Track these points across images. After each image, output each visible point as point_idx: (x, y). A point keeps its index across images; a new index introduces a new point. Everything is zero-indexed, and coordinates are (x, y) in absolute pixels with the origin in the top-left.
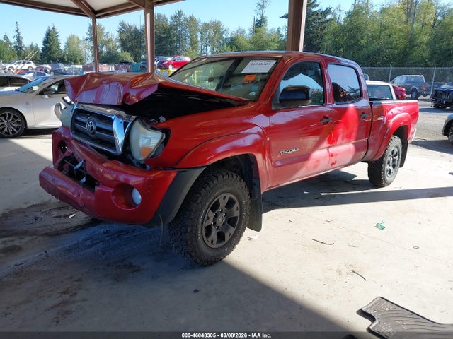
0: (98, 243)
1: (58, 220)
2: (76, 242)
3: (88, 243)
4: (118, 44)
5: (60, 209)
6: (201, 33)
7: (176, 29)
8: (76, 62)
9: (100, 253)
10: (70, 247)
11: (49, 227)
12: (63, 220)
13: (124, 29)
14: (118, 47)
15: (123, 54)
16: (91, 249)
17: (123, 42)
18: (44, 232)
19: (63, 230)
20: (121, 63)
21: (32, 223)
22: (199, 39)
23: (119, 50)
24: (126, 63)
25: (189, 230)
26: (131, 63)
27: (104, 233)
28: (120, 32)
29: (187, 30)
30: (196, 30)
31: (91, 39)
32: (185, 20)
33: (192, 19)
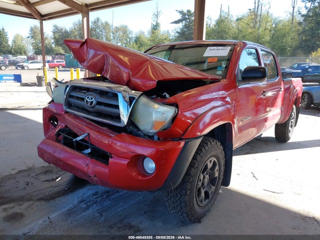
0: (92, 205)
1: (47, 185)
2: (71, 205)
3: (83, 205)
4: (52, 41)
5: (46, 173)
6: (113, 34)
7: (95, 31)
8: (21, 54)
9: (98, 215)
10: (68, 210)
11: (42, 192)
12: (52, 184)
13: (57, 30)
14: (53, 43)
15: (57, 48)
16: (88, 212)
17: (56, 40)
18: (38, 198)
19: (55, 194)
20: (57, 54)
21: (25, 189)
22: (112, 38)
23: (53, 46)
24: (61, 54)
25: (188, 192)
26: (64, 55)
27: (94, 195)
28: (54, 33)
29: (103, 31)
30: (110, 32)
31: (32, 37)
32: (102, 24)
33: (107, 24)
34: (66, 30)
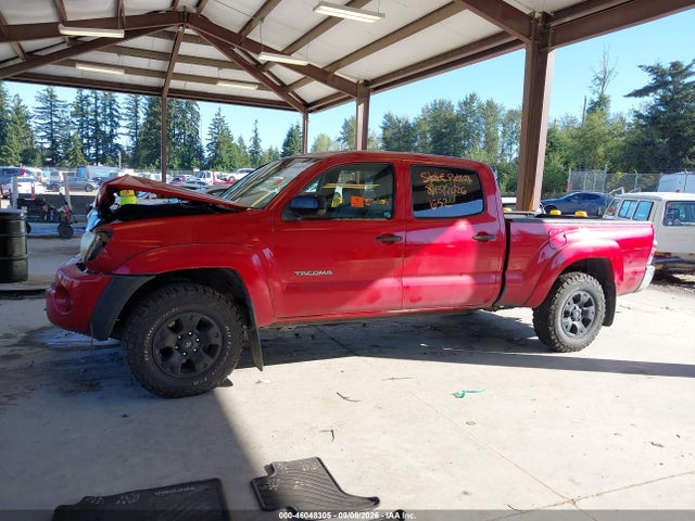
4: (380, 145)
6: (504, 125)
7: (465, 121)
13: (390, 124)
17: (387, 142)
22: (500, 133)
28: (385, 129)
29: (482, 120)
30: (495, 121)
31: (346, 139)
32: (480, 106)
33: (490, 105)
34: (407, 122)
